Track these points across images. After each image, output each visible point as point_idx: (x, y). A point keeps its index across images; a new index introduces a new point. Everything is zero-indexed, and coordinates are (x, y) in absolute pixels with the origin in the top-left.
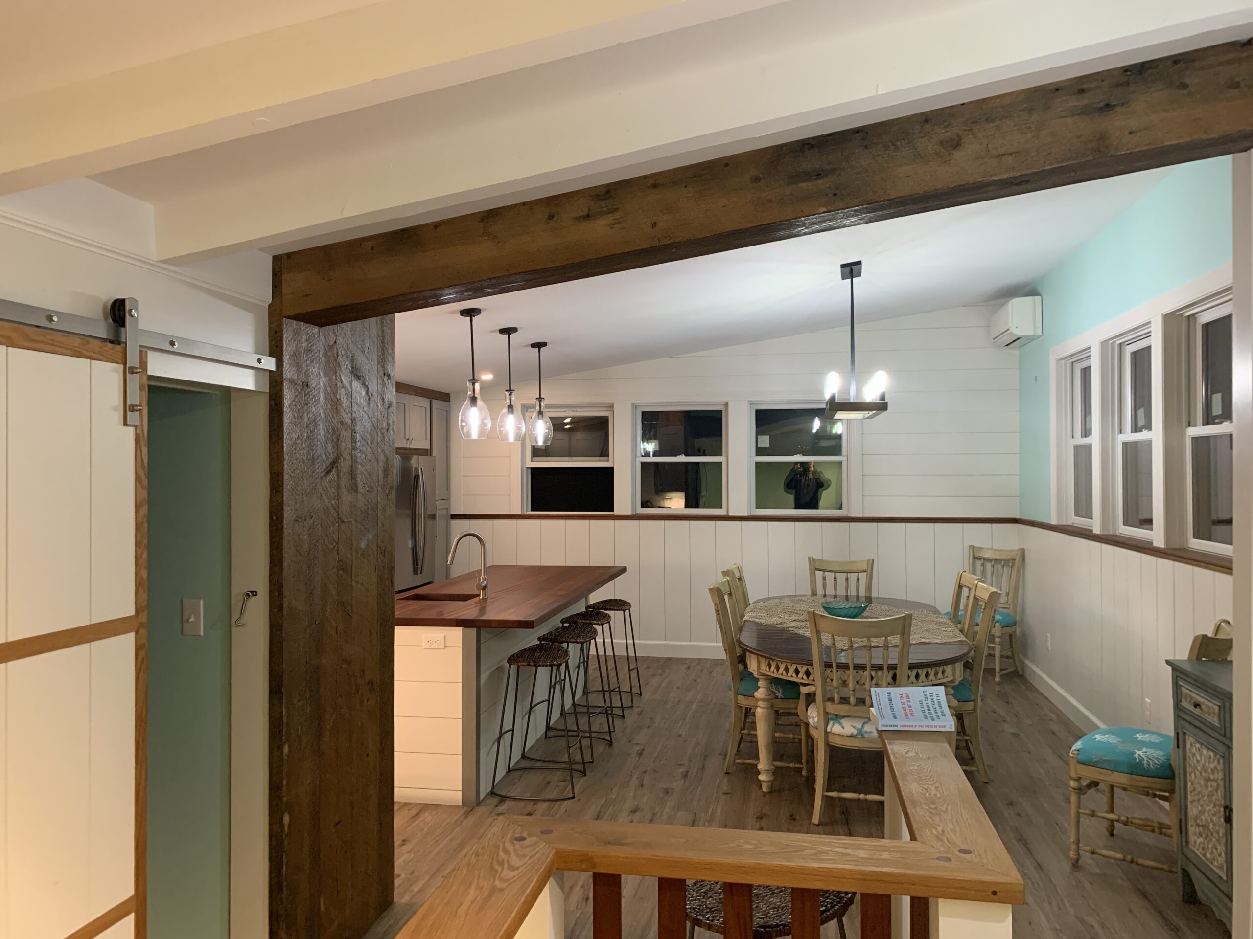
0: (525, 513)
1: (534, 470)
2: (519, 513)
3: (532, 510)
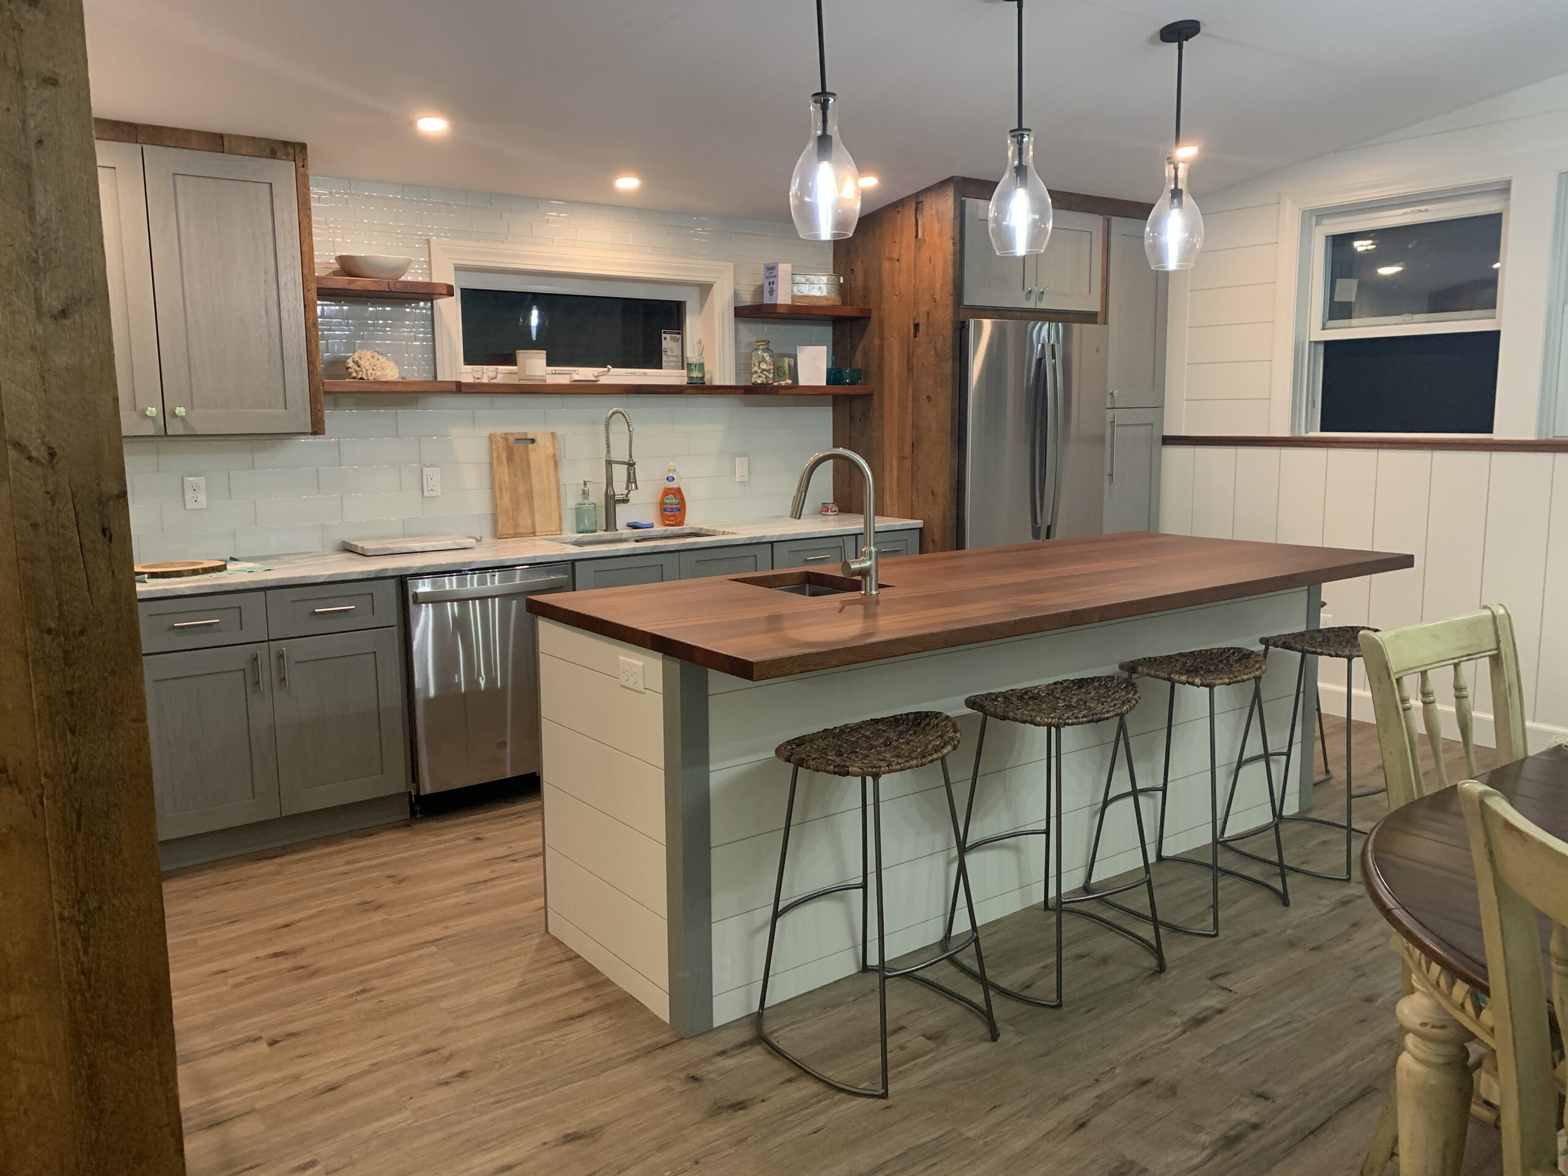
0: (1303, 434)
1: (1330, 347)
2: (1286, 434)
3: (1322, 430)
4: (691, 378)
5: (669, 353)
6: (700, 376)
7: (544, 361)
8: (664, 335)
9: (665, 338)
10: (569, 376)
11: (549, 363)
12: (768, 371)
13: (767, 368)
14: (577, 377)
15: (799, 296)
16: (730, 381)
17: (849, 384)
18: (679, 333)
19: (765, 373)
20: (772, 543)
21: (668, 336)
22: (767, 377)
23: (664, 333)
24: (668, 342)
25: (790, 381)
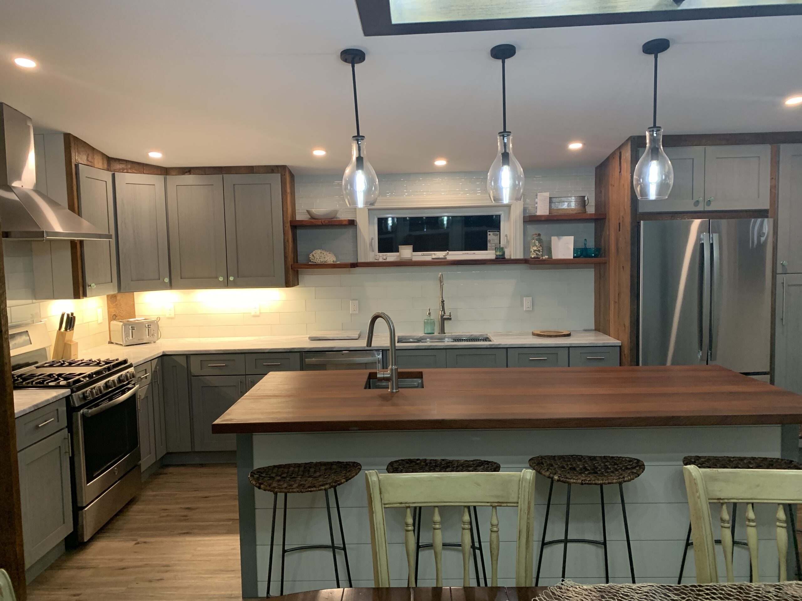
4: (497, 255)
5: (491, 242)
6: (501, 254)
7: (412, 250)
8: (488, 233)
9: (490, 235)
10: (431, 256)
11: (414, 250)
12: (539, 251)
13: (537, 249)
14: (434, 257)
15: (556, 209)
16: (519, 255)
17: (594, 257)
18: (498, 232)
19: (536, 252)
20: (507, 348)
21: (491, 233)
22: (537, 254)
23: (489, 232)
24: (491, 236)
25: (547, 257)
